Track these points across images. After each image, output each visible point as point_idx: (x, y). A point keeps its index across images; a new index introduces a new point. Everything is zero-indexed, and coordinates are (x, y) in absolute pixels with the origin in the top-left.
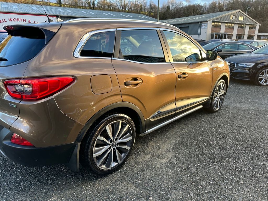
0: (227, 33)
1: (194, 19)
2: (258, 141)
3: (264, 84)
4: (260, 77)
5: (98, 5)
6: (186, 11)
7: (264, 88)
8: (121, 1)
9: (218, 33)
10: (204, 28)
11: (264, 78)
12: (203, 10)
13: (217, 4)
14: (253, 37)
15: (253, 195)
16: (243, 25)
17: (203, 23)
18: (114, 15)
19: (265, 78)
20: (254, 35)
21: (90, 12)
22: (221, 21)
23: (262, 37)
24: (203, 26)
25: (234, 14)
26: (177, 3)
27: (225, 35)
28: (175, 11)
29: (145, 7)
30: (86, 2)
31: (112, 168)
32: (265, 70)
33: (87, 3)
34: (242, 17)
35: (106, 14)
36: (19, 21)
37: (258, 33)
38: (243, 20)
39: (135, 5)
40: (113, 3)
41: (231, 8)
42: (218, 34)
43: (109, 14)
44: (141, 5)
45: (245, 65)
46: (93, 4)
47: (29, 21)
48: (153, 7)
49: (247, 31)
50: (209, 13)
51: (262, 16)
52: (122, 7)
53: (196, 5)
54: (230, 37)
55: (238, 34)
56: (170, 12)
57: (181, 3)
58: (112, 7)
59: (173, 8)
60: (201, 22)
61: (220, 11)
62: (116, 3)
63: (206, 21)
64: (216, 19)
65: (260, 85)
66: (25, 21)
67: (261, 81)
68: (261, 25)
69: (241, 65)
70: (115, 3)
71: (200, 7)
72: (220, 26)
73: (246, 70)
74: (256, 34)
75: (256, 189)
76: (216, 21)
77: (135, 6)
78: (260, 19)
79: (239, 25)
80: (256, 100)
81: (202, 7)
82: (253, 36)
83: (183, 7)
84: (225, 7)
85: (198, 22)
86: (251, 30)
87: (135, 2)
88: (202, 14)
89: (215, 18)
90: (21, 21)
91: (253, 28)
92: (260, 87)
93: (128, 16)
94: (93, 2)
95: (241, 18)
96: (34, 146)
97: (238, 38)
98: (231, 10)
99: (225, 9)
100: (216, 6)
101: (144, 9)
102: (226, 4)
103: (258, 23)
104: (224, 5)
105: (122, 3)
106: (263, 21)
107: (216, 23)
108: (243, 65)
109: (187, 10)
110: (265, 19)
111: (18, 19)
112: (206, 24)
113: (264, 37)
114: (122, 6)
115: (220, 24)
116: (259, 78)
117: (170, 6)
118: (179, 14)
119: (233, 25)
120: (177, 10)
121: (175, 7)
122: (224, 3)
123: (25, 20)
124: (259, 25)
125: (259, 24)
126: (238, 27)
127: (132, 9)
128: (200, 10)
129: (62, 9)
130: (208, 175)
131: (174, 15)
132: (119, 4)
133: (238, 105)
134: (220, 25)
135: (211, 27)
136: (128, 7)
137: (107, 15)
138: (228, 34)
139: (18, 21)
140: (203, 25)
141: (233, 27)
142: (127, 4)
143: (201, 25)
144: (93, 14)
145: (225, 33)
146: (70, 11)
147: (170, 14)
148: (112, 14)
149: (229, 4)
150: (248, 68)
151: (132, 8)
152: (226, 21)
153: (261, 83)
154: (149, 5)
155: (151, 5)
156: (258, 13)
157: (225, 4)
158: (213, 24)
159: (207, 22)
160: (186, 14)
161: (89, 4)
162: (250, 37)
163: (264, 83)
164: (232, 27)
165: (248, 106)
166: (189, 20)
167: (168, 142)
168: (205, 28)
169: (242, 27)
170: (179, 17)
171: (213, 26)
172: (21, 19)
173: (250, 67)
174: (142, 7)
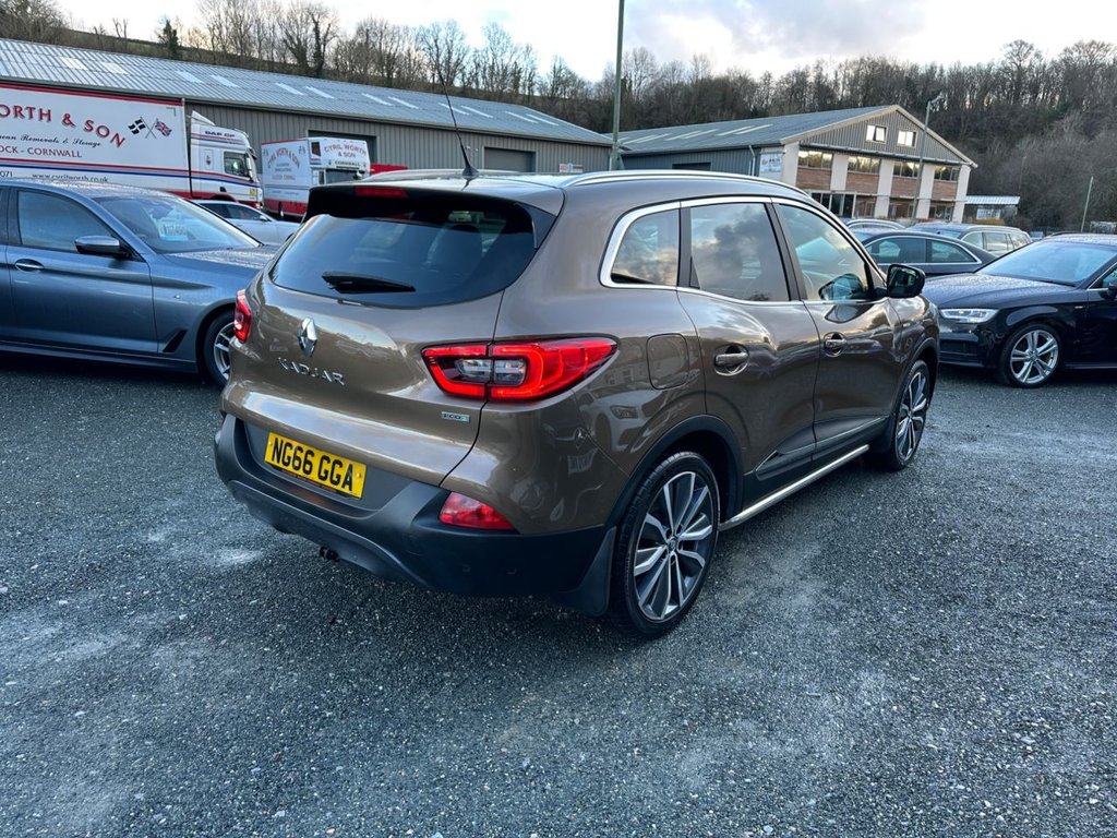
0: (855, 194)
1: (731, 135)
2: (1056, 548)
3: (1029, 382)
4: (1015, 356)
5: (336, 60)
6: (693, 99)
7: (1029, 394)
8: (435, 49)
9: (822, 192)
10: (770, 170)
11: (1027, 361)
12: (761, 101)
13: (811, 79)
14: (949, 209)
15: (1079, 673)
16: (911, 165)
17: (767, 150)
18: (412, 106)
19: (1032, 359)
20: (954, 202)
21: (312, 89)
22: (831, 146)
23: (980, 214)
24: (764, 163)
25: (878, 123)
26: (659, 68)
27: (849, 198)
28: (650, 98)
29: (530, 80)
30: (287, 45)
31: (666, 617)
32: (1029, 334)
33: (291, 49)
34: (910, 134)
35: (381, 101)
36: (22, 116)
37: (968, 195)
38: (913, 145)
39: (492, 67)
40: (401, 55)
41: (865, 97)
42: (824, 195)
43: (394, 99)
44: (516, 67)
45: (966, 314)
46: (319, 56)
47: (67, 117)
48: (564, 79)
49: (927, 188)
50: (782, 113)
51: (977, 132)
52: (439, 73)
53: (731, 79)
54: (867, 205)
55: (894, 196)
56: (633, 100)
57: (674, 70)
58: (398, 73)
59: (642, 85)
60: (757, 148)
61: (824, 108)
62: (414, 54)
63: (779, 145)
64: (815, 138)
65: (1016, 384)
66: (49, 119)
67: (1018, 372)
68: (976, 166)
69: (951, 313)
70: (409, 55)
71: (745, 85)
72: (829, 164)
73: (966, 331)
74: (962, 198)
75: (1083, 661)
76: (813, 144)
77: (492, 74)
78: (972, 142)
79: (901, 164)
80: (1015, 431)
81: (753, 87)
82: (948, 206)
83: (680, 84)
84: (842, 92)
85: (745, 148)
86: (942, 183)
87: (491, 56)
88: (756, 114)
89: (811, 132)
90: (31, 117)
91: (947, 175)
92: (1017, 392)
93: (469, 112)
94: (318, 48)
95: (905, 139)
96: (516, 532)
97: (894, 213)
98: (865, 105)
99: (839, 98)
100: (806, 86)
101: (531, 85)
102: (844, 83)
103: (965, 158)
104: (836, 84)
105: (438, 56)
106: (982, 150)
107: (812, 153)
108: (957, 313)
109: (700, 97)
110: (991, 142)
111: (16, 107)
112: (776, 157)
113: (991, 212)
114: (437, 67)
115: (827, 156)
116: (1013, 359)
117: (633, 79)
118: (670, 112)
119: (875, 161)
120: (660, 96)
121: (653, 84)
122: (836, 75)
123: (49, 114)
124: (971, 166)
125: (971, 162)
126: (896, 172)
127: (477, 83)
128: (746, 99)
129: (192, 73)
130: (942, 633)
131: (649, 114)
132: (426, 61)
133: (965, 447)
134: (827, 162)
135: (796, 166)
136: (464, 75)
137: (385, 103)
138: (858, 197)
139: (16, 116)
140: (763, 158)
141: (876, 169)
142: (458, 64)
143: (758, 157)
144: (327, 96)
145: (848, 193)
146: (227, 83)
147: (634, 108)
148: (404, 99)
149: (854, 82)
150: (976, 327)
151: (481, 80)
152: (850, 148)
153: (1018, 376)
154: (551, 70)
155: (556, 72)
156: (963, 118)
157: (840, 82)
158: (804, 154)
159: (780, 149)
160: (694, 112)
161: (300, 52)
162: (940, 209)
163: (1030, 376)
164: (874, 171)
165: (994, 448)
166: (712, 136)
167: (791, 553)
168: (774, 171)
169: (908, 172)
170: (668, 124)
171: (801, 162)
172: (31, 110)
173: (980, 320)
174: (518, 79)
